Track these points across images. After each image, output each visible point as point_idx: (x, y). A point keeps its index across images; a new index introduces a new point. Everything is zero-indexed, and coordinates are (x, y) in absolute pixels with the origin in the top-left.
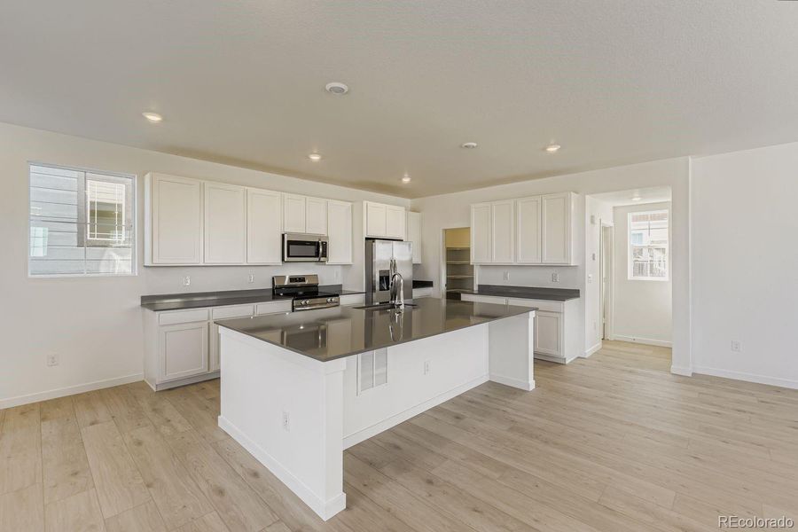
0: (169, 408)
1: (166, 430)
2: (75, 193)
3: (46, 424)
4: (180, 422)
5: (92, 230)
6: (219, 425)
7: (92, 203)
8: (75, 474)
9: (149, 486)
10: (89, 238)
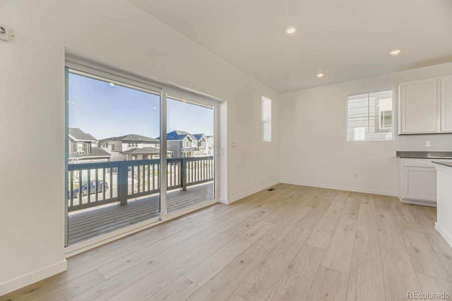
0: (406, 211)
1: (400, 218)
2: (374, 107)
3: (350, 198)
4: (409, 217)
5: (382, 124)
6: (436, 228)
7: (382, 112)
8: (352, 214)
9: (379, 230)
10: (380, 128)
